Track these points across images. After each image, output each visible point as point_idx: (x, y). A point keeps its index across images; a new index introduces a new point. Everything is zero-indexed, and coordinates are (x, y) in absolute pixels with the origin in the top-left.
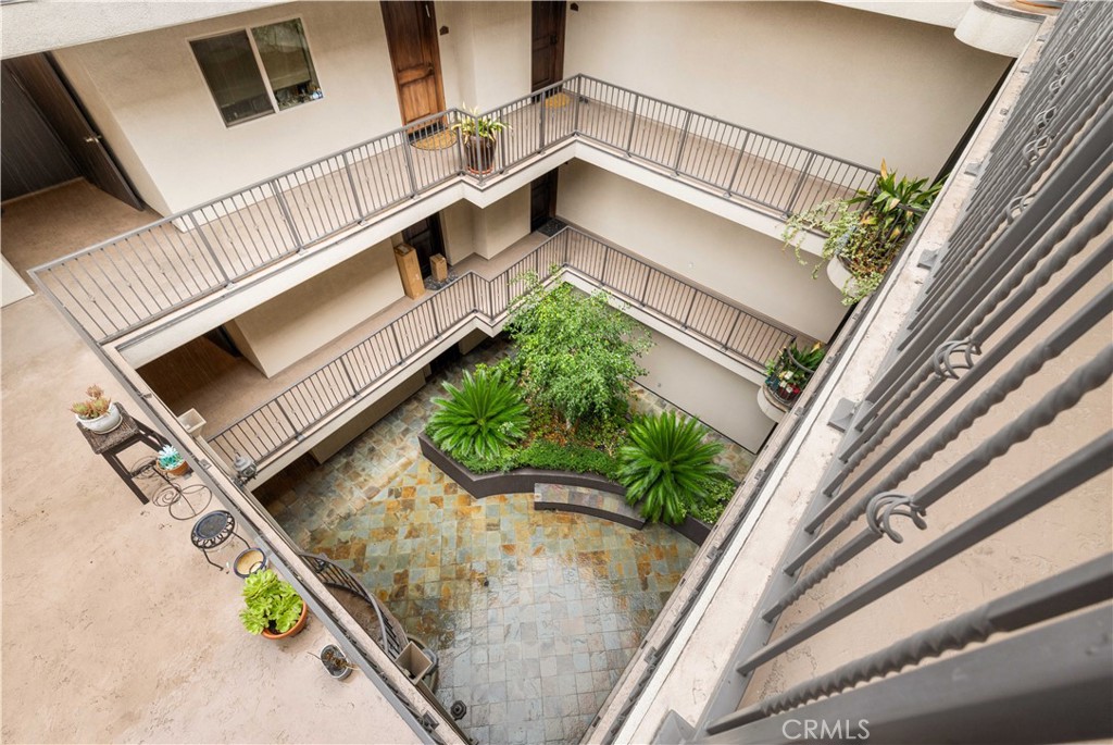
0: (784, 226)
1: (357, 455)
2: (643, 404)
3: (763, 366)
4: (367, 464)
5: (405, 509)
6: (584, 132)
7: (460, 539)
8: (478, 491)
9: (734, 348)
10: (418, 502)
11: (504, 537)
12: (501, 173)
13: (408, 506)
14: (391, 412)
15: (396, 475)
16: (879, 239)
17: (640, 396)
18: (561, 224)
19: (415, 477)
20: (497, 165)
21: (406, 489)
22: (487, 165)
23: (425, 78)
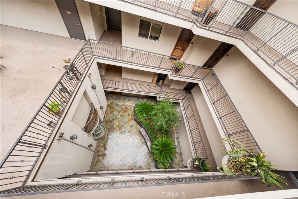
0: (225, 137)
1: (127, 98)
2: (174, 135)
3: (197, 155)
4: (127, 101)
5: (124, 111)
6: (204, 80)
7: (126, 123)
8: (135, 120)
9: (195, 145)
10: (127, 112)
11: (131, 129)
12: (178, 75)
13: (125, 111)
14: (137, 97)
15: (128, 106)
16: (243, 166)
17: (175, 133)
18: (190, 93)
19: (130, 108)
20: (178, 74)
21: (128, 109)
22: (177, 72)
23: (182, 50)
